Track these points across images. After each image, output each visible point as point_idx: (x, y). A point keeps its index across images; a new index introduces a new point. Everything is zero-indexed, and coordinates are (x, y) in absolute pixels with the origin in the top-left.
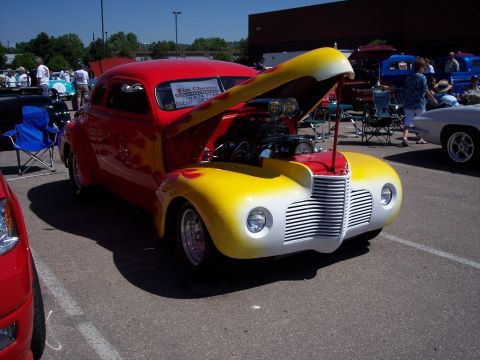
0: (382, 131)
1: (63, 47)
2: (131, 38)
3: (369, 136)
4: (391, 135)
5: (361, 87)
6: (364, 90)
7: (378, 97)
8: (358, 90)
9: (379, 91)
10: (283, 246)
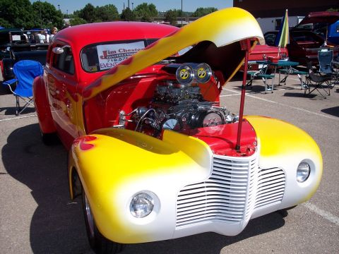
0: (324, 84)
1: (103, 14)
2: (152, 8)
3: (312, 89)
4: (332, 88)
5: (311, 46)
6: (312, 49)
7: (322, 56)
8: (307, 49)
9: (325, 50)
10: (174, 231)
